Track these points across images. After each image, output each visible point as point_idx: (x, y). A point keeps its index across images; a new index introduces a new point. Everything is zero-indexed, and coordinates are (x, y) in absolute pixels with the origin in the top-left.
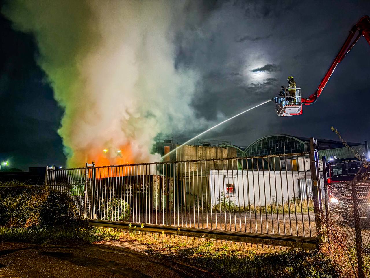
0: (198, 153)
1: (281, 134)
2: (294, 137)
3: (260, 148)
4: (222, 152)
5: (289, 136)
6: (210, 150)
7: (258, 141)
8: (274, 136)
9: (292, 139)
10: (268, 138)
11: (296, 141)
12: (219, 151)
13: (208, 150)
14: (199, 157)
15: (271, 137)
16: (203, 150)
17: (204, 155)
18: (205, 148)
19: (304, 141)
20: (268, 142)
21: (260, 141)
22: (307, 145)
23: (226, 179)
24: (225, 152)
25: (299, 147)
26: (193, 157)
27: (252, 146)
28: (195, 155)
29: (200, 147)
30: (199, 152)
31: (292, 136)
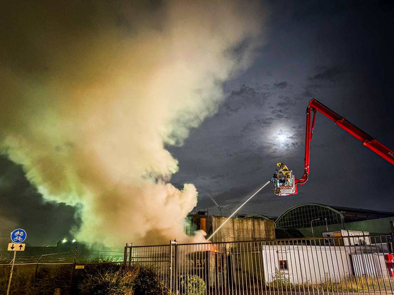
0: (235, 226)
1: (314, 203)
2: (328, 207)
3: (292, 218)
4: (259, 224)
5: (322, 205)
6: (247, 223)
7: (290, 210)
8: (306, 206)
9: (327, 209)
10: (300, 208)
11: (331, 211)
12: (256, 223)
13: (245, 222)
14: (236, 229)
15: (303, 206)
16: (239, 223)
17: (241, 228)
18: (242, 220)
19: (340, 210)
20: (300, 212)
21: (291, 211)
22: (344, 215)
23: (280, 254)
24: (262, 224)
25: (335, 218)
26: (230, 230)
27: (283, 216)
28: (233, 228)
29: (237, 219)
30: (236, 224)
31: (327, 206)
